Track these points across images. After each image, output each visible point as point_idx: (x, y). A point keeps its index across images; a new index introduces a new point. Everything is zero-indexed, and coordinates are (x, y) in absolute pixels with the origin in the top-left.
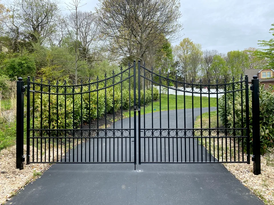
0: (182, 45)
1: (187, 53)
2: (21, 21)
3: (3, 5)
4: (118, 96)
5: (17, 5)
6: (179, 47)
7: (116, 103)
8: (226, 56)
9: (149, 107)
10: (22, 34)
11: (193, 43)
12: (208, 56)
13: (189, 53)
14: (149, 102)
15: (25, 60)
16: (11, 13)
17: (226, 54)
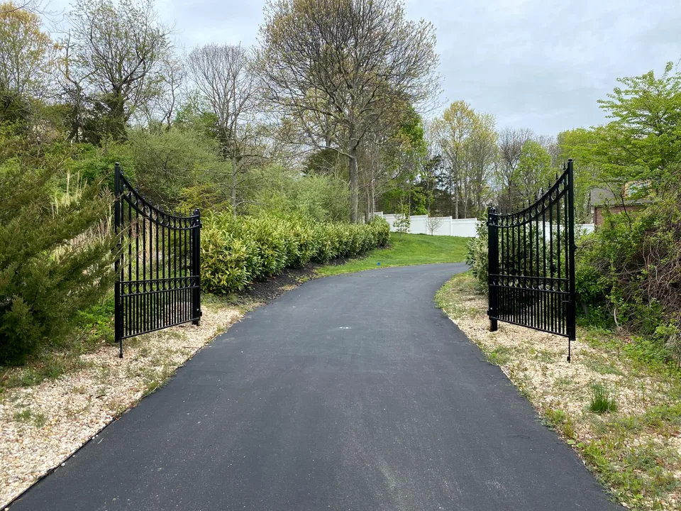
0: (447, 117)
1: (460, 138)
2: (86, 71)
3: (47, 34)
4: (308, 236)
5: (80, 36)
6: (442, 122)
7: (303, 248)
8: (555, 141)
9: (367, 259)
10: (88, 99)
11: (476, 112)
12: (511, 142)
13: (465, 136)
14: (367, 249)
15: (113, 161)
16: (63, 53)
17: (556, 137)
